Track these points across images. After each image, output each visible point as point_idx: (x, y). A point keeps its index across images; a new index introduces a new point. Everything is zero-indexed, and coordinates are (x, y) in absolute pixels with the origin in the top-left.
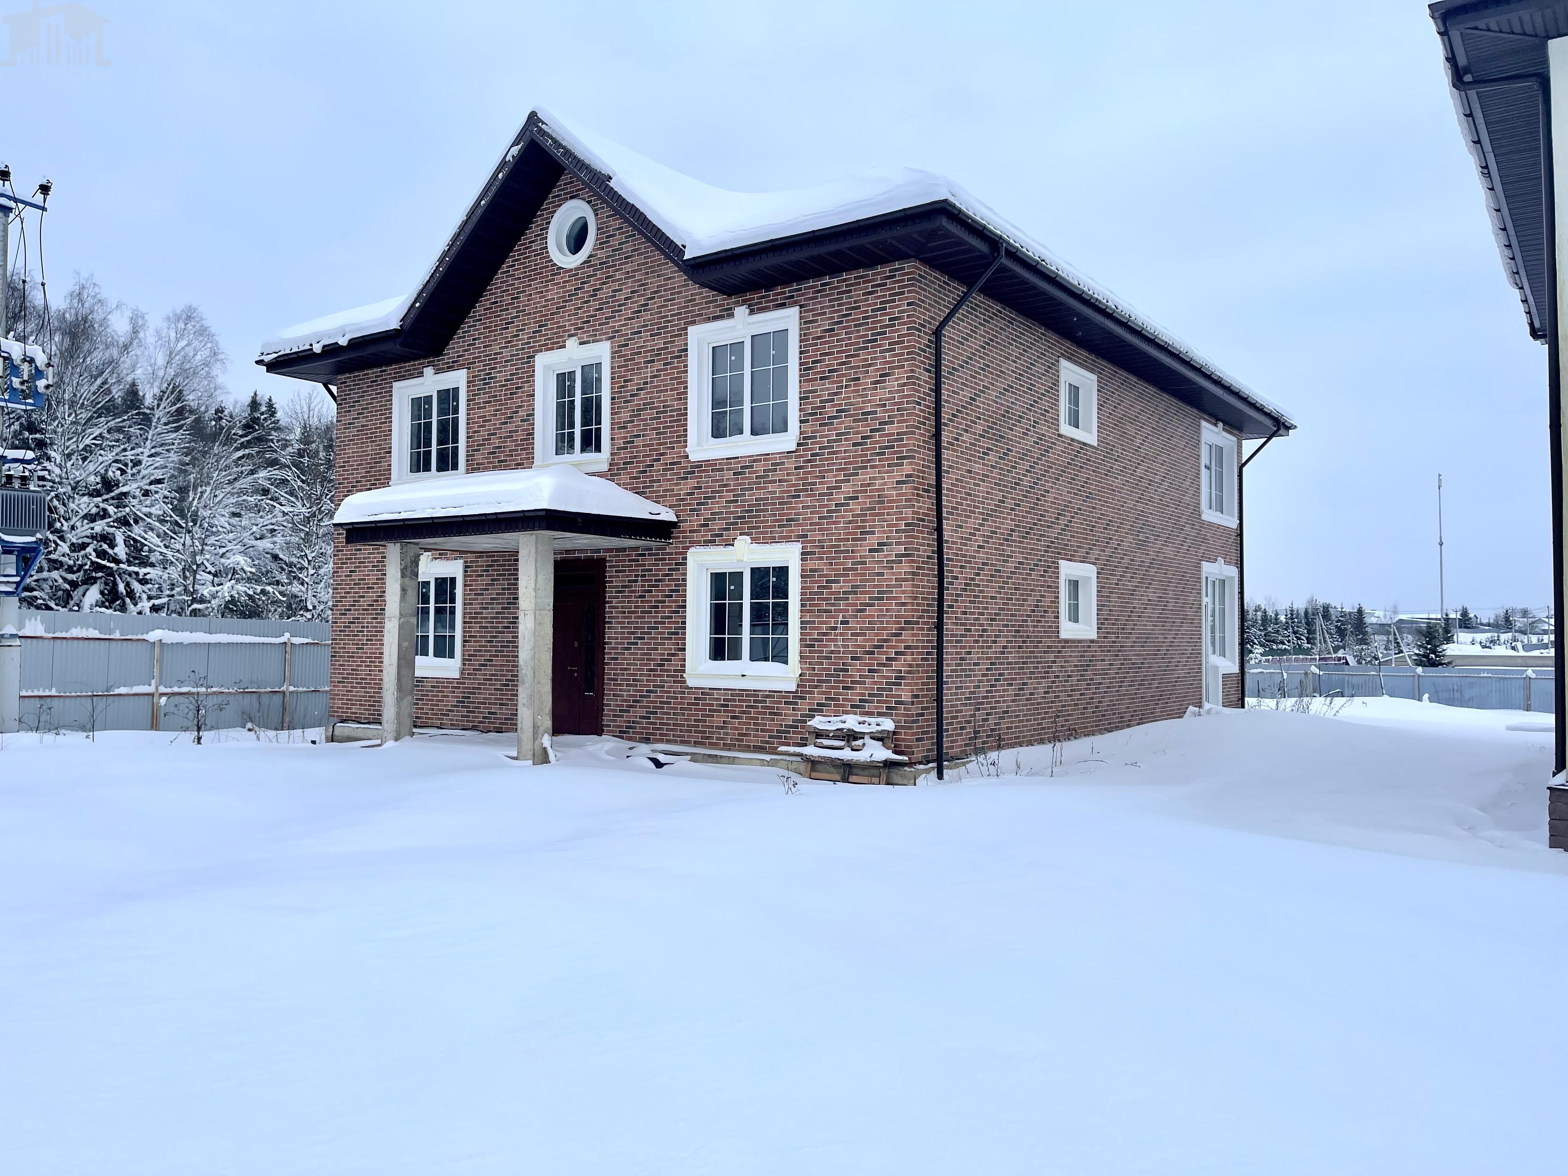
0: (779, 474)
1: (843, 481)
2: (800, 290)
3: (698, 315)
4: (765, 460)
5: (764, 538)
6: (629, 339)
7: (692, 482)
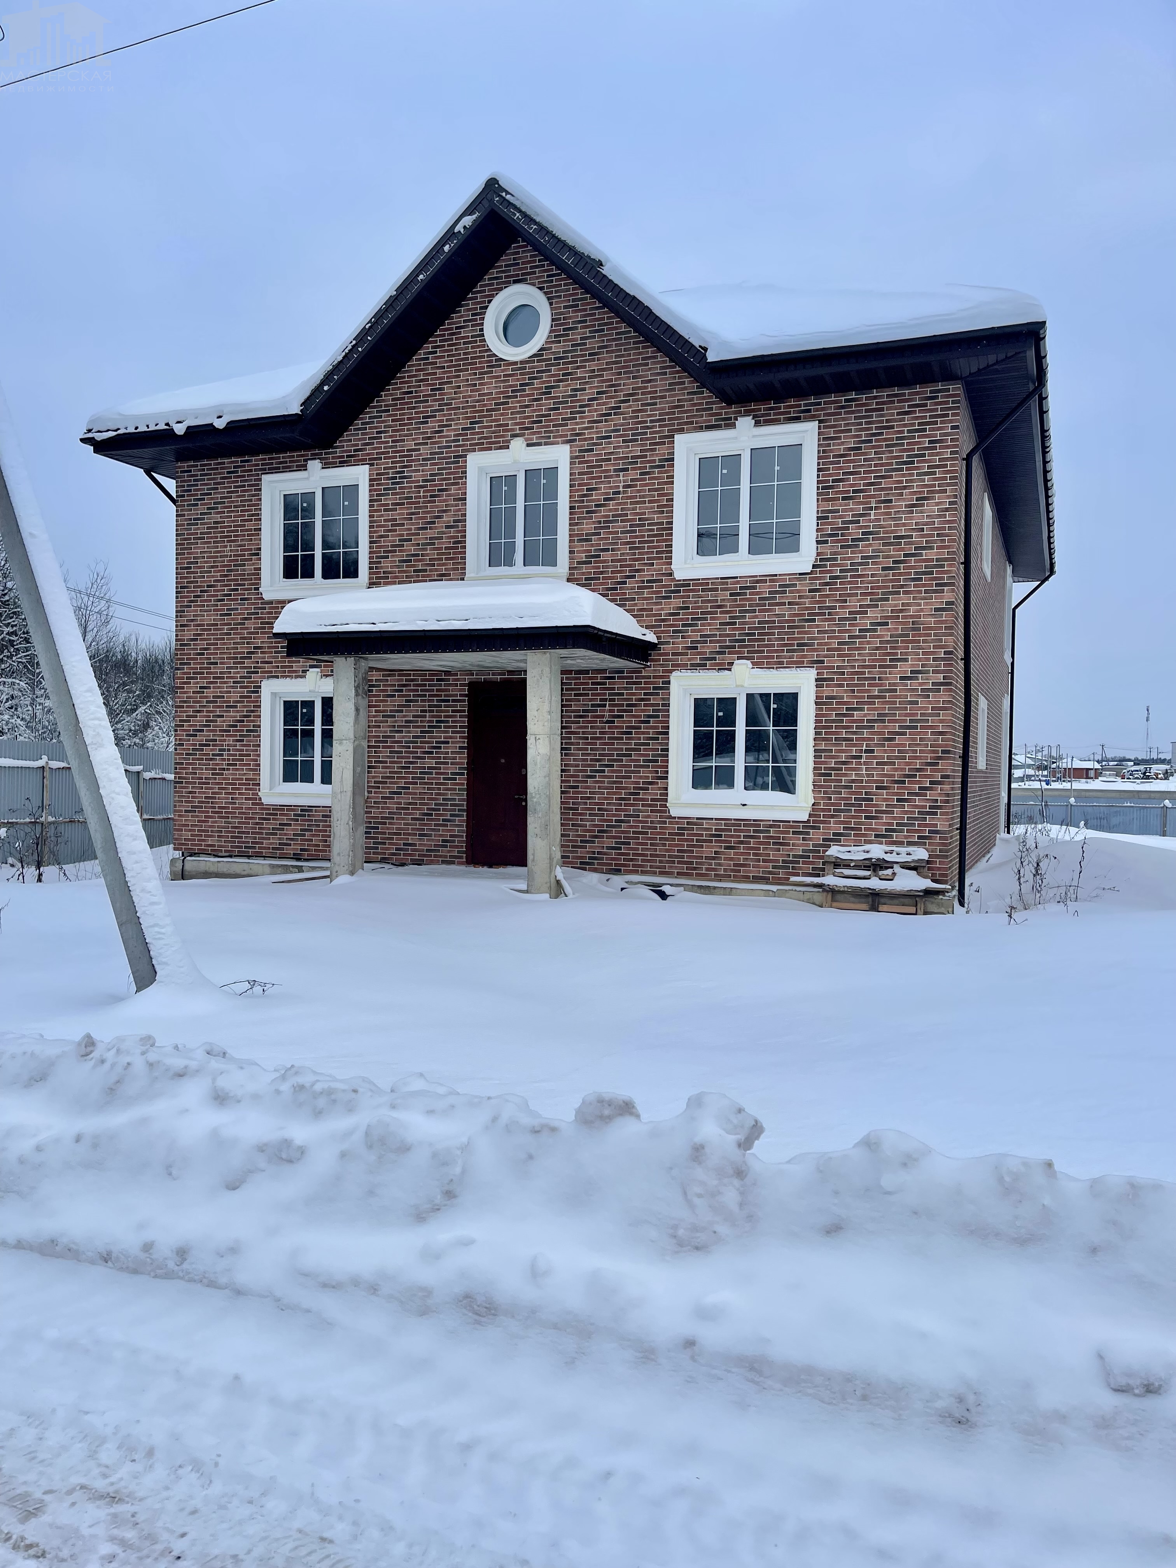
0: (789, 597)
1: (868, 606)
2: (819, 404)
3: (687, 423)
4: (771, 581)
5: (768, 663)
6: (595, 444)
7: (675, 602)
